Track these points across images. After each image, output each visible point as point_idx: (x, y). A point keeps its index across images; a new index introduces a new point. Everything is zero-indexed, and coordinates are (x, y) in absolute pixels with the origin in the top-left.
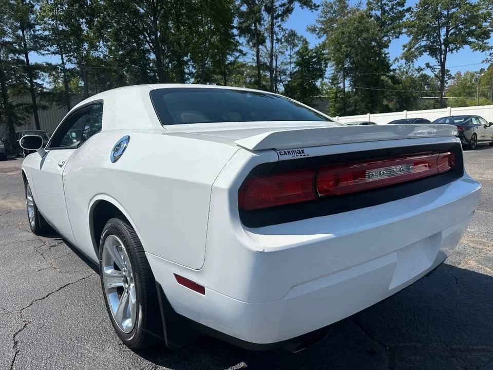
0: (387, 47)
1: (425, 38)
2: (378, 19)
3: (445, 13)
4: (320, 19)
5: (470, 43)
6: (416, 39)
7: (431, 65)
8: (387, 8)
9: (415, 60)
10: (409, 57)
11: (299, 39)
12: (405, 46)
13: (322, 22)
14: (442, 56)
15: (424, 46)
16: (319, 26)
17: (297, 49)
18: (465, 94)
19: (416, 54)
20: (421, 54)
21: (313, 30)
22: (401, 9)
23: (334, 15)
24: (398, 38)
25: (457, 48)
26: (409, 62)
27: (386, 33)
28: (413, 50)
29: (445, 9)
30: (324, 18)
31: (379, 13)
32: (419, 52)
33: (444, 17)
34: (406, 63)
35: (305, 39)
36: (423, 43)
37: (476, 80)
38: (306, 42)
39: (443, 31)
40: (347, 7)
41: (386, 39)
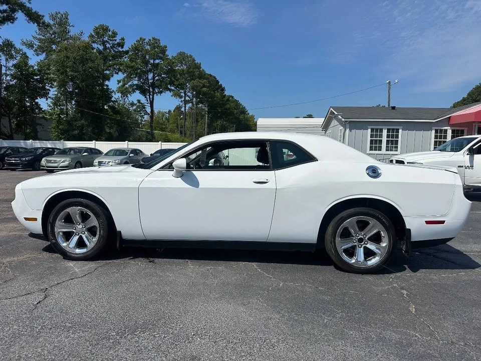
0: (109, 80)
1: (137, 79)
2: (100, 52)
3: (152, 61)
4: (38, 37)
5: (170, 90)
6: (129, 78)
7: (141, 102)
8: (108, 45)
9: (128, 95)
10: (124, 92)
11: (18, 51)
12: (119, 82)
13: (40, 40)
14: (151, 97)
15: (137, 85)
16: (37, 43)
17: (15, 62)
18: (159, 129)
19: (130, 90)
20: (134, 91)
21: (30, 46)
22: (120, 49)
23: (53, 36)
24: (118, 74)
25: (161, 92)
26: (124, 96)
27: (108, 67)
28: (127, 86)
29: (152, 59)
30: (43, 36)
31: (101, 48)
32: (133, 89)
33: (150, 64)
34: (121, 97)
35: (25, 53)
36: (136, 82)
37: (166, 118)
38: (25, 57)
39: (151, 76)
40: (69, 32)
41: (108, 72)
